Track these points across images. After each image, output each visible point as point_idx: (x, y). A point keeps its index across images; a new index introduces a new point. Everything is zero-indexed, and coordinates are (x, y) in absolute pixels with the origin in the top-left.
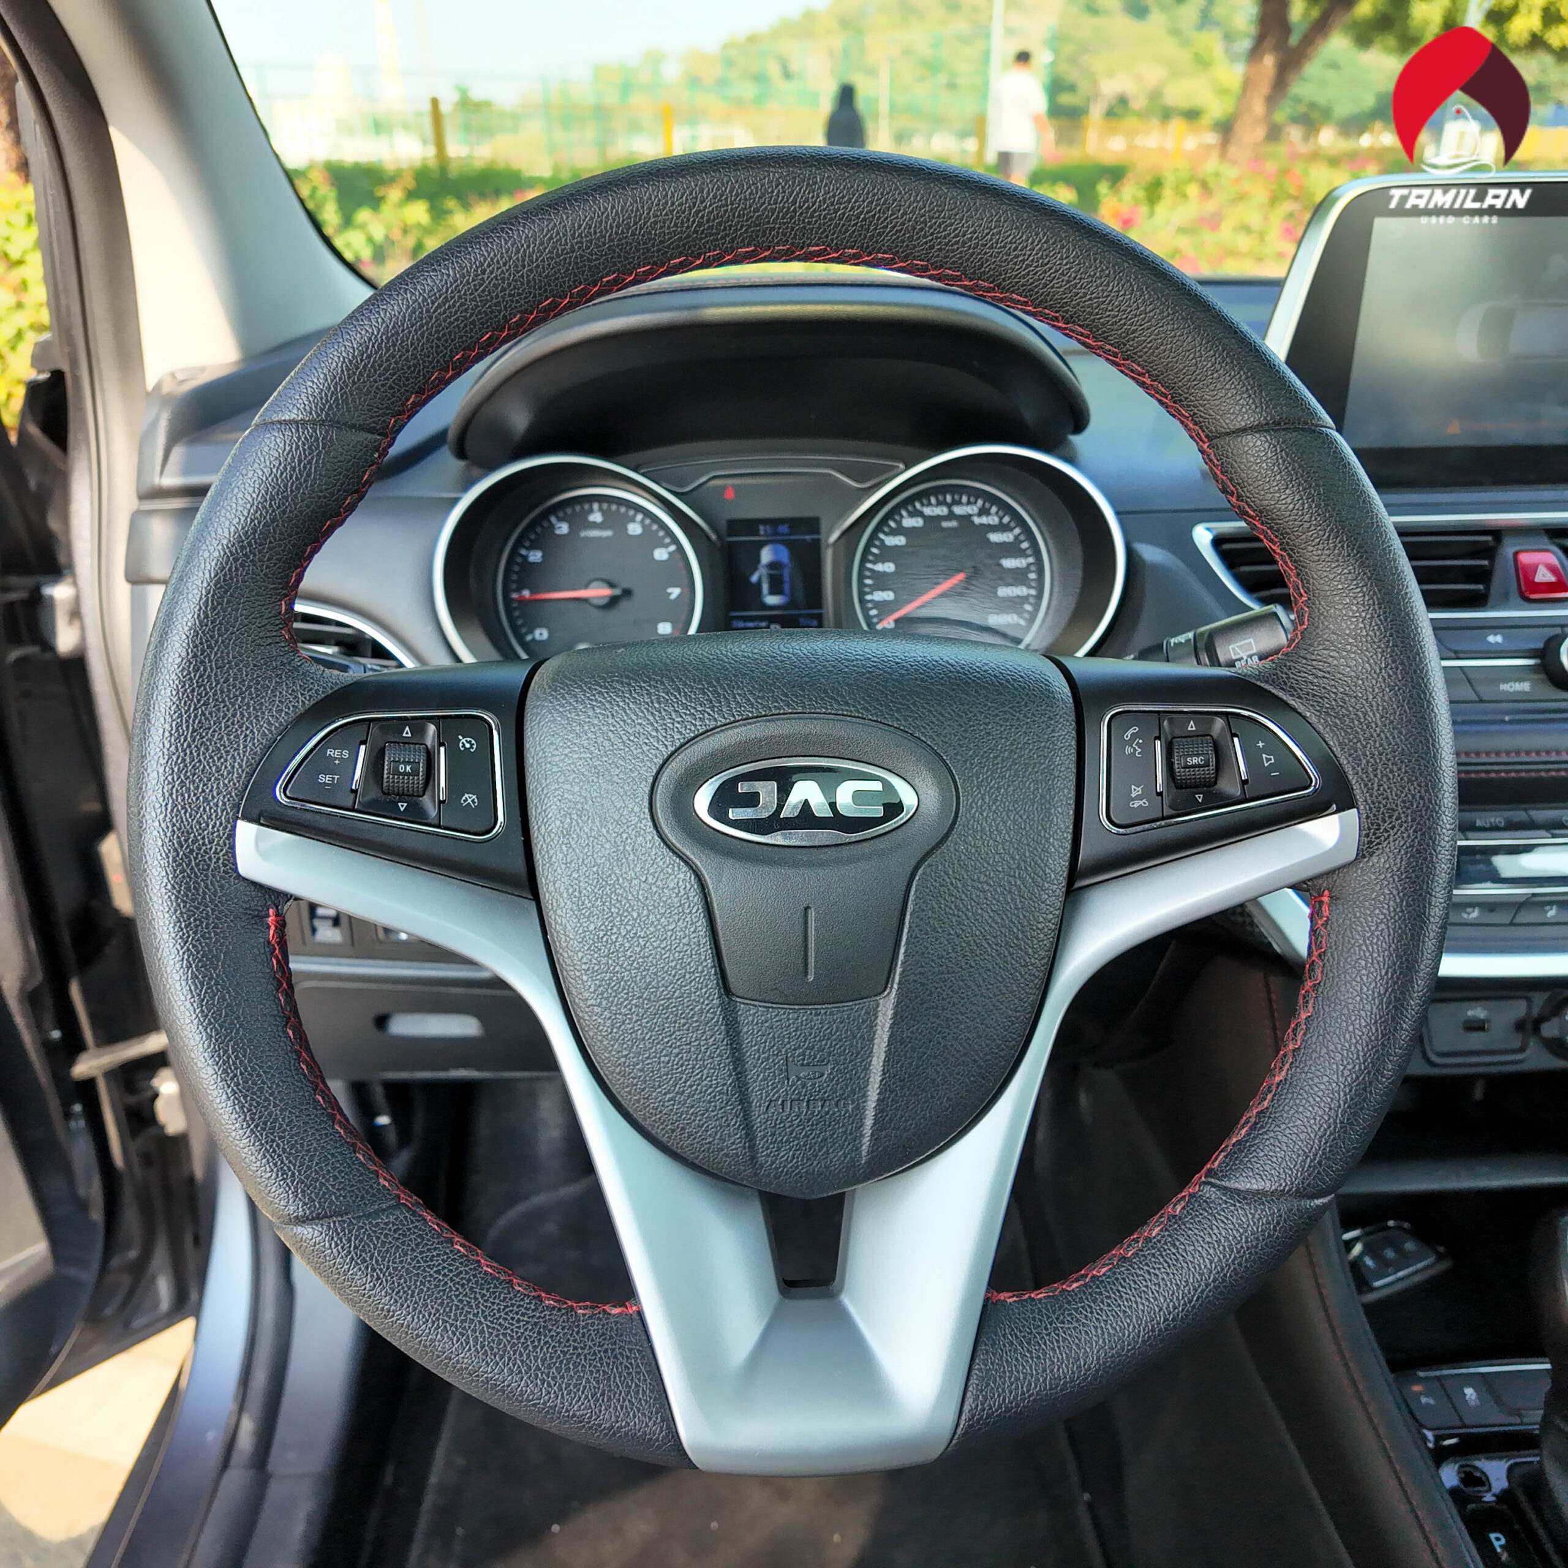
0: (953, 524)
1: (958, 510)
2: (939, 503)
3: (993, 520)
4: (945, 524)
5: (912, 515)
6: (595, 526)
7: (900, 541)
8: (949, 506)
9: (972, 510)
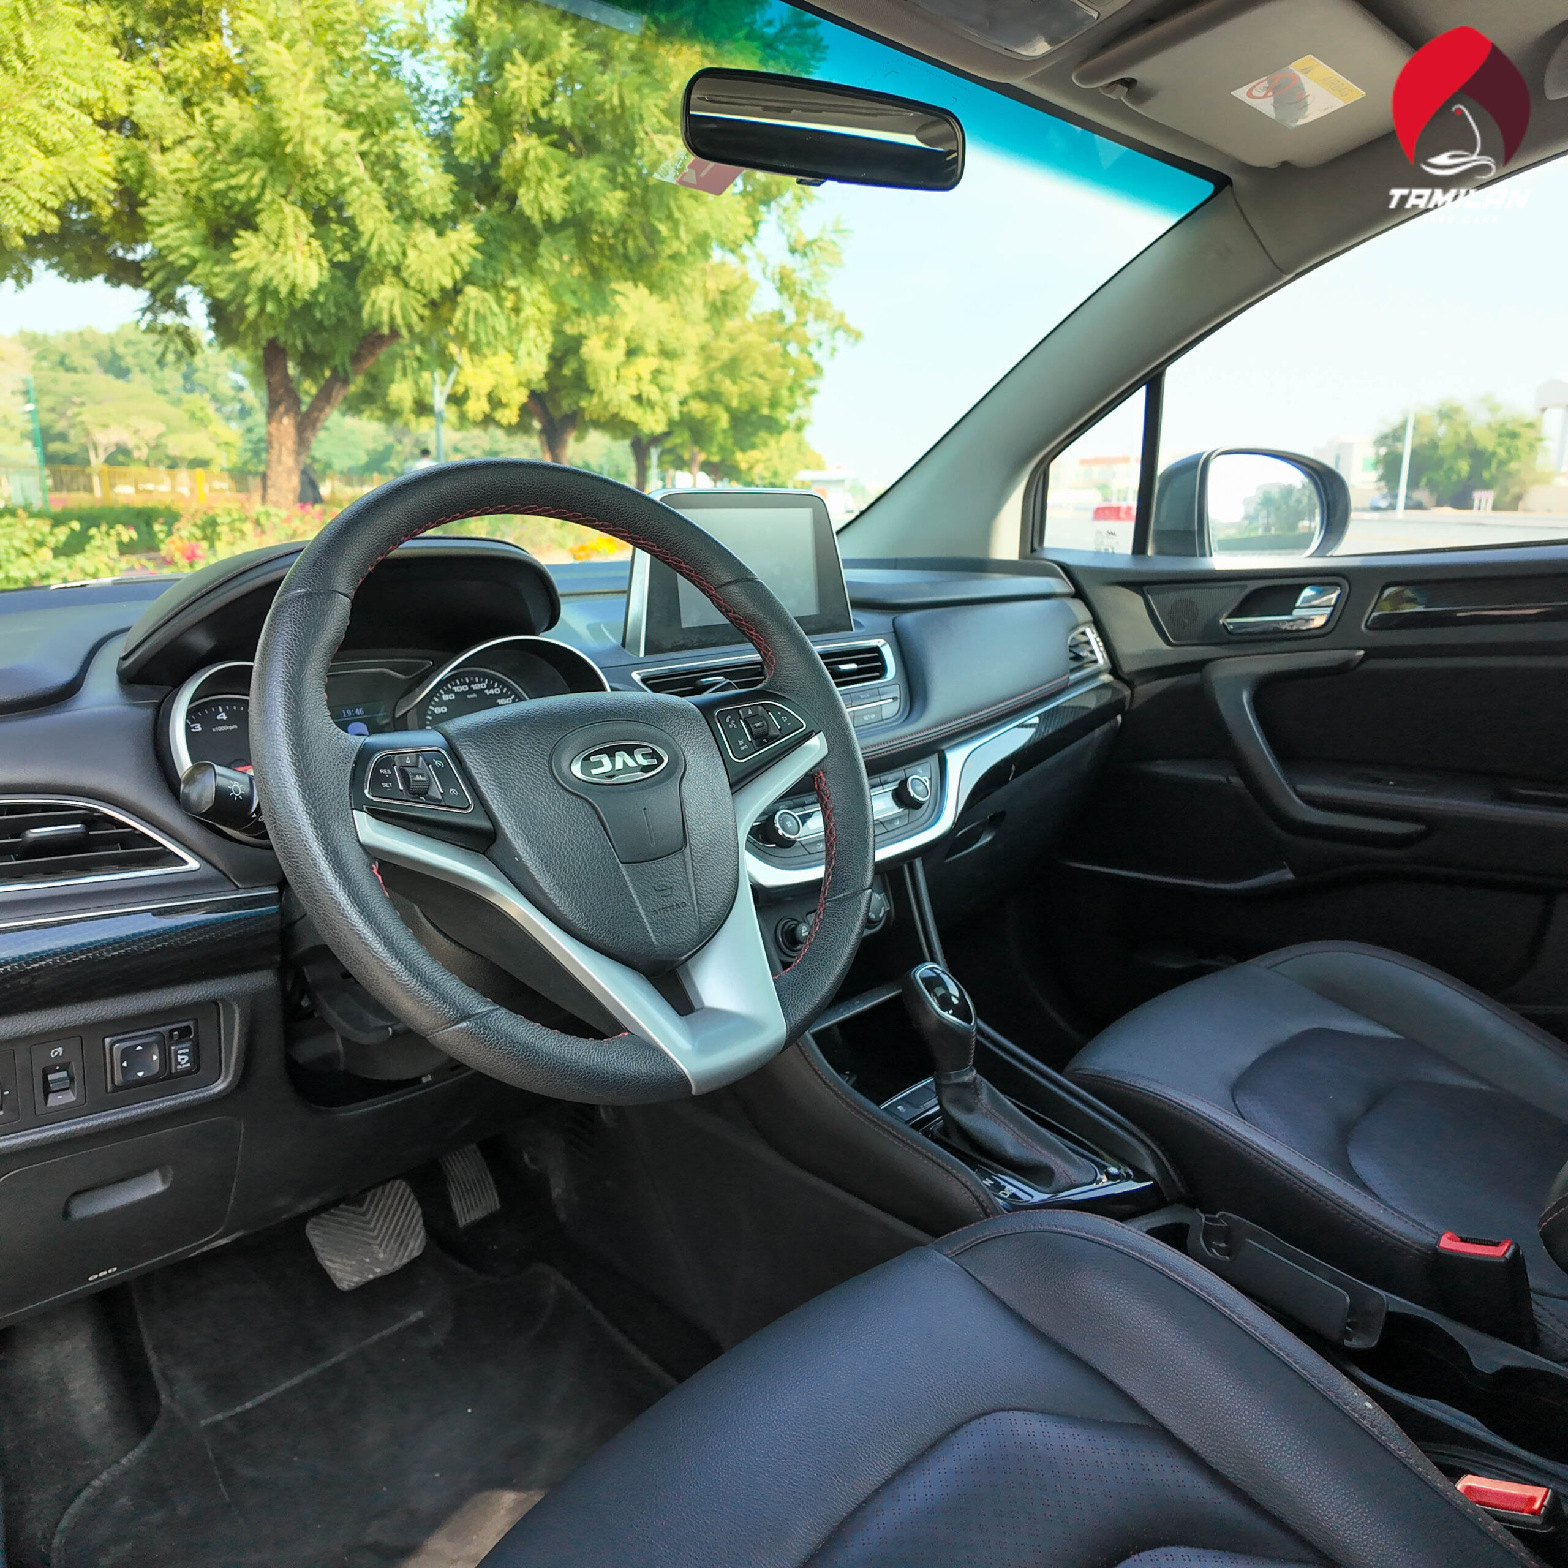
0: (474, 695)
1: (475, 687)
2: (461, 684)
3: (497, 691)
4: (469, 696)
5: (447, 692)
6: (222, 723)
7: (444, 709)
8: (469, 685)
9: (483, 686)
